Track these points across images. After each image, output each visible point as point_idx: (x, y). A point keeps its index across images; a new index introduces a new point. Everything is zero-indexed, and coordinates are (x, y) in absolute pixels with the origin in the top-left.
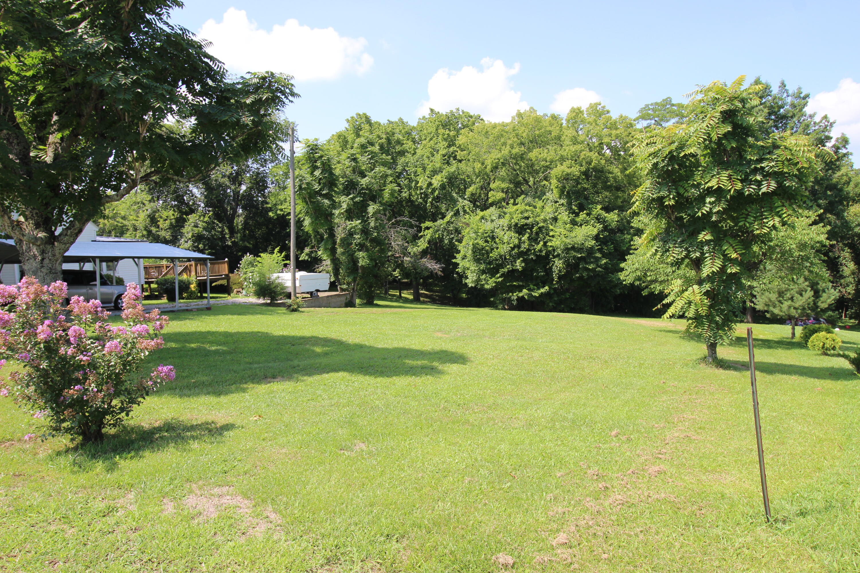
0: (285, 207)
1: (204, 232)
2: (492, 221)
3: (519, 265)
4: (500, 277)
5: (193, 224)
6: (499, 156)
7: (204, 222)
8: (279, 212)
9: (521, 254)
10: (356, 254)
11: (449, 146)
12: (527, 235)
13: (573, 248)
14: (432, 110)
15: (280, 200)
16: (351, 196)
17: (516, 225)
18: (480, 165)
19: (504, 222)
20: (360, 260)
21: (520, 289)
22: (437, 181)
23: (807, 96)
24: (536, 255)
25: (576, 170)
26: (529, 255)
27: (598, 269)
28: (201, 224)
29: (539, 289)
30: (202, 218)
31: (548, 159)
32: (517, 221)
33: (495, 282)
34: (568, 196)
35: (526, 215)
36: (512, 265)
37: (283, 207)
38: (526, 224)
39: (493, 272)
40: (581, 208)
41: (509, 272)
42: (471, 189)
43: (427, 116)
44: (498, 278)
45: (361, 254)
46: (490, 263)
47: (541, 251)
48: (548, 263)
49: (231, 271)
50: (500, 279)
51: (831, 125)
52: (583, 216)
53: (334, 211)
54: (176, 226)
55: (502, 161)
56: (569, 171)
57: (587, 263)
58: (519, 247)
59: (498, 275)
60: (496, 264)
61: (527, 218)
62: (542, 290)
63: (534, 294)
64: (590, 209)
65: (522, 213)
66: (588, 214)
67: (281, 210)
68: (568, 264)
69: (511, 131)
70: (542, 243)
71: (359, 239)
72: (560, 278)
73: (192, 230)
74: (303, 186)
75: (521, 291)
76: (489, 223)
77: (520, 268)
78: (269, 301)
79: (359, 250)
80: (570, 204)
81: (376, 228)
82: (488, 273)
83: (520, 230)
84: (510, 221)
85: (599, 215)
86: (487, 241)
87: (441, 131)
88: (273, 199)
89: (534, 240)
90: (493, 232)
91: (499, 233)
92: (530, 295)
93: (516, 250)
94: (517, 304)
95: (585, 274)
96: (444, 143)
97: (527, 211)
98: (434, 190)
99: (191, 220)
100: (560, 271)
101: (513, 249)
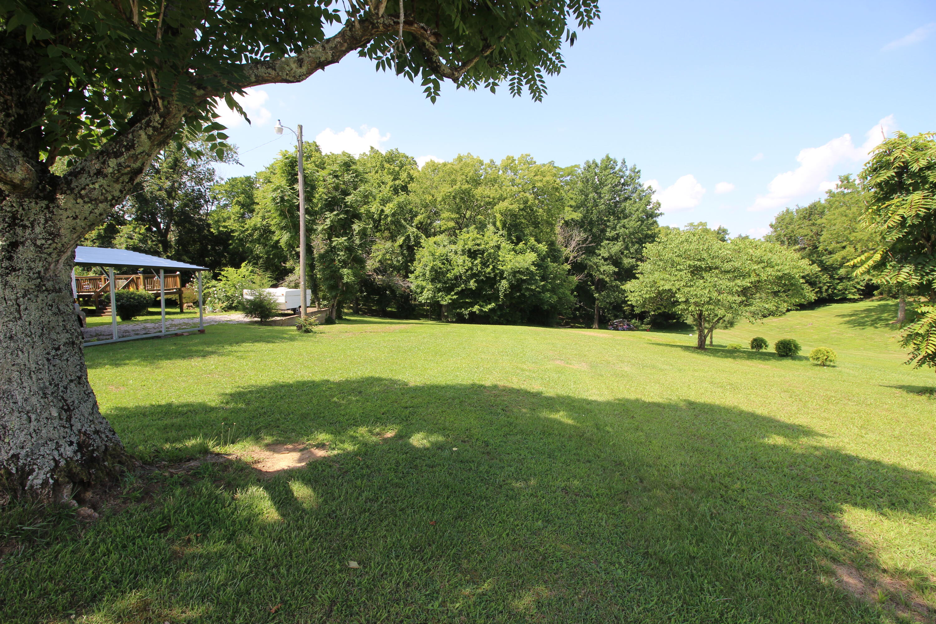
0: (230, 224)
1: (141, 245)
2: (444, 246)
3: (472, 284)
4: (455, 294)
5: (126, 236)
6: (451, 190)
7: (140, 234)
8: (221, 229)
9: (473, 276)
10: (341, 271)
11: (395, 179)
12: (479, 260)
13: (519, 272)
14: (372, 148)
15: (223, 217)
16: (335, 213)
17: (470, 250)
18: (431, 197)
19: (459, 247)
20: (345, 277)
21: (472, 305)
22: (389, 209)
23: (639, 172)
24: (486, 277)
25: (515, 207)
26: (480, 276)
27: (538, 289)
28: (136, 236)
29: (486, 305)
30: (137, 230)
31: (491, 196)
32: (470, 247)
33: (451, 299)
34: (509, 230)
35: (478, 242)
36: (466, 284)
37: (226, 224)
38: (479, 250)
39: (448, 290)
40: (519, 240)
41: (462, 290)
42: (419, 218)
43: (368, 153)
44: (452, 296)
45: (345, 271)
46: (445, 283)
47: (489, 273)
48: (495, 284)
49: (183, 285)
50: (455, 297)
51: (653, 192)
52: (521, 245)
53: (315, 227)
54: (105, 237)
55: (453, 194)
56: (511, 207)
57: (529, 284)
58: (471, 269)
59: (453, 293)
60: (451, 283)
61: (478, 245)
62: (489, 307)
63: (484, 310)
64: (526, 240)
65: (473, 240)
66: (526, 244)
67: (225, 227)
68: (512, 286)
69: (459, 170)
70: (491, 267)
71: (344, 255)
72: (505, 296)
73: (127, 242)
74: (286, 198)
75: (473, 307)
76: (441, 247)
77: (474, 288)
78: (259, 319)
79: (342, 267)
80: (510, 235)
81: (360, 245)
82: (444, 291)
83: (472, 254)
84: (464, 247)
85: (534, 245)
86: (444, 264)
87: (387, 165)
88: (215, 216)
89: (484, 264)
90: (447, 256)
91: (452, 256)
92: (481, 311)
93: (469, 272)
94: (469, 318)
95: (527, 294)
96: (390, 176)
97: (478, 238)
98: (387, 216)
99: (124, 231)
100: (505, 290)
101: (467, 271)
